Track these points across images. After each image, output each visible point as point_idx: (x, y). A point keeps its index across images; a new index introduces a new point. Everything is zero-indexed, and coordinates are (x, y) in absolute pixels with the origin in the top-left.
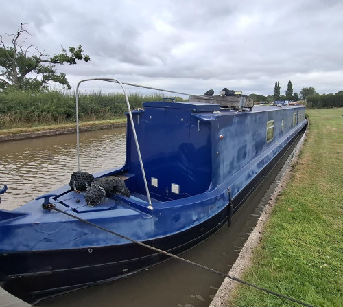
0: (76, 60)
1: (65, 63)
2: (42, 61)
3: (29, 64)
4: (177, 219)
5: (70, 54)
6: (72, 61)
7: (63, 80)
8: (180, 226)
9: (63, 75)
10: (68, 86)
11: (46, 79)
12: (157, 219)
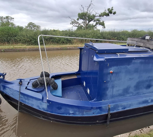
0: (110, 14)
1: (104, 16)
2: (96, 17)
3: (91, 18)
4: (60, 108)
5: (107, 12)
6: (108, 15)
7: (103, 24)
8: (61, 113)
9: (103, 22)
10: (104, 27)
11: (97, 24)
12: (49, 104)
